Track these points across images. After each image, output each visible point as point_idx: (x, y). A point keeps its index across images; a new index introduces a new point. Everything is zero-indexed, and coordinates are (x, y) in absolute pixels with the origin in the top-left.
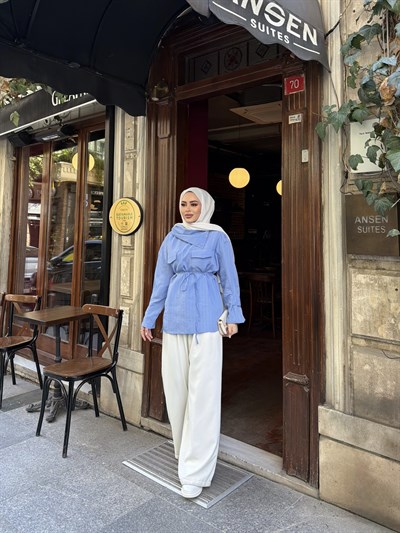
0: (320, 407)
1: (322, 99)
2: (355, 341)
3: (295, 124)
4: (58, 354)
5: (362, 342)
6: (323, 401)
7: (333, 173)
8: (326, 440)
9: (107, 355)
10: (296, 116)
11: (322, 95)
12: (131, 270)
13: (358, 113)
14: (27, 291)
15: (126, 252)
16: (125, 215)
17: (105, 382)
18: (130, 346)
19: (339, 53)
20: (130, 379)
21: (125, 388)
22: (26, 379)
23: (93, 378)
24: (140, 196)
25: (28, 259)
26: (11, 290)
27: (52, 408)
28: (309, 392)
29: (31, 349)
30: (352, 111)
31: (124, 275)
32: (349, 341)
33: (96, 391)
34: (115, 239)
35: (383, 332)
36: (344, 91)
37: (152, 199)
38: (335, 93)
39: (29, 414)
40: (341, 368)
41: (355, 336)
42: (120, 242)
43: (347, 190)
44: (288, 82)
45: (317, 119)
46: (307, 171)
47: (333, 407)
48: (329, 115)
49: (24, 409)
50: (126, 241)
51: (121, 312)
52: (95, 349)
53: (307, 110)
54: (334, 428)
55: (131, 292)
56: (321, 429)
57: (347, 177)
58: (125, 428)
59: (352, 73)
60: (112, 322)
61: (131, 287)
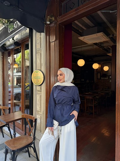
16: (37, 77)
24: (43, 69)
31: (38, 102)
42: (36, 88)
61: (41, 107)
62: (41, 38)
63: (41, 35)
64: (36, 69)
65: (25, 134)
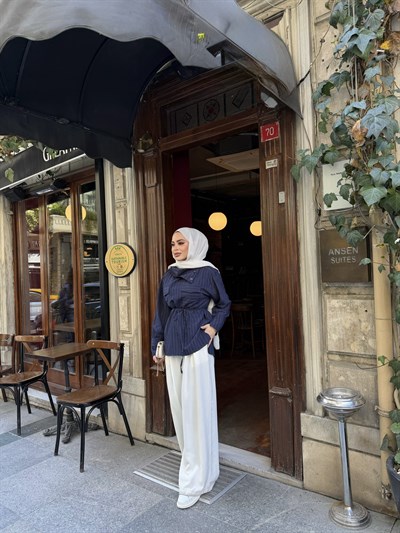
0: (302, 414)
1: (295, 144)
2: (331, 357)
3: (271, 169)
4: (68, 385)
5: (337, 358)
6: (304, 409)
7: (307, 212)
8: (308, 441)
9: (112, 383)
10: (272, 161)
11: (295, 141)
12: (129, 308)
13: (329, 156)
14: (34, 331)
15: (123, 292)
16: (120, 258)
17: (112, 406)
18: (132, 374)
19: (310, 101)
20: (133, 402)
21: (130, 410)
22: (40, 408)
23: (101, 404)
24: (133, 241)
25: (32, 304)
26: (19, 332)
27: (66, 431)
28: (292, 403)
29: (43, 382)
30: (324, 154)
31: (123, 313)
32: (326, 357)
33: (104, 414)
34: (112, 281)
35: (355, 348)
36: (315, 136)
37: (144, 243)
38: (307, 137)
39: (47, 438)
40: (319, 380)
41: (330, 353)
42: (117, 283)
43: (320, 226)
44: (264, 129)
45: (292, 163)
46: (284, 211)
47: (313, 413)
48: (303, 158)
49: (41, 433)
50: (122, 282)
51: (122, 345)
52: (100, 379)
53: (282, 155)
54: (315, 431)
55: (129, 326)
56: (303, 432)
57: (320, 215)
58: (132, 443)
59: (323, 118)
60: (114, 354)
61: (129, 322)
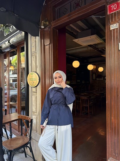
4: (11, 133)
15: (34, 94)
16: (33, 79)
18: (37, 132)
37: (43, 72)
42: (32, 90)
61: (36, 108)
62: (36, 41)
63: (36, 38)
64: (31, 71)
65: (22, 135)
